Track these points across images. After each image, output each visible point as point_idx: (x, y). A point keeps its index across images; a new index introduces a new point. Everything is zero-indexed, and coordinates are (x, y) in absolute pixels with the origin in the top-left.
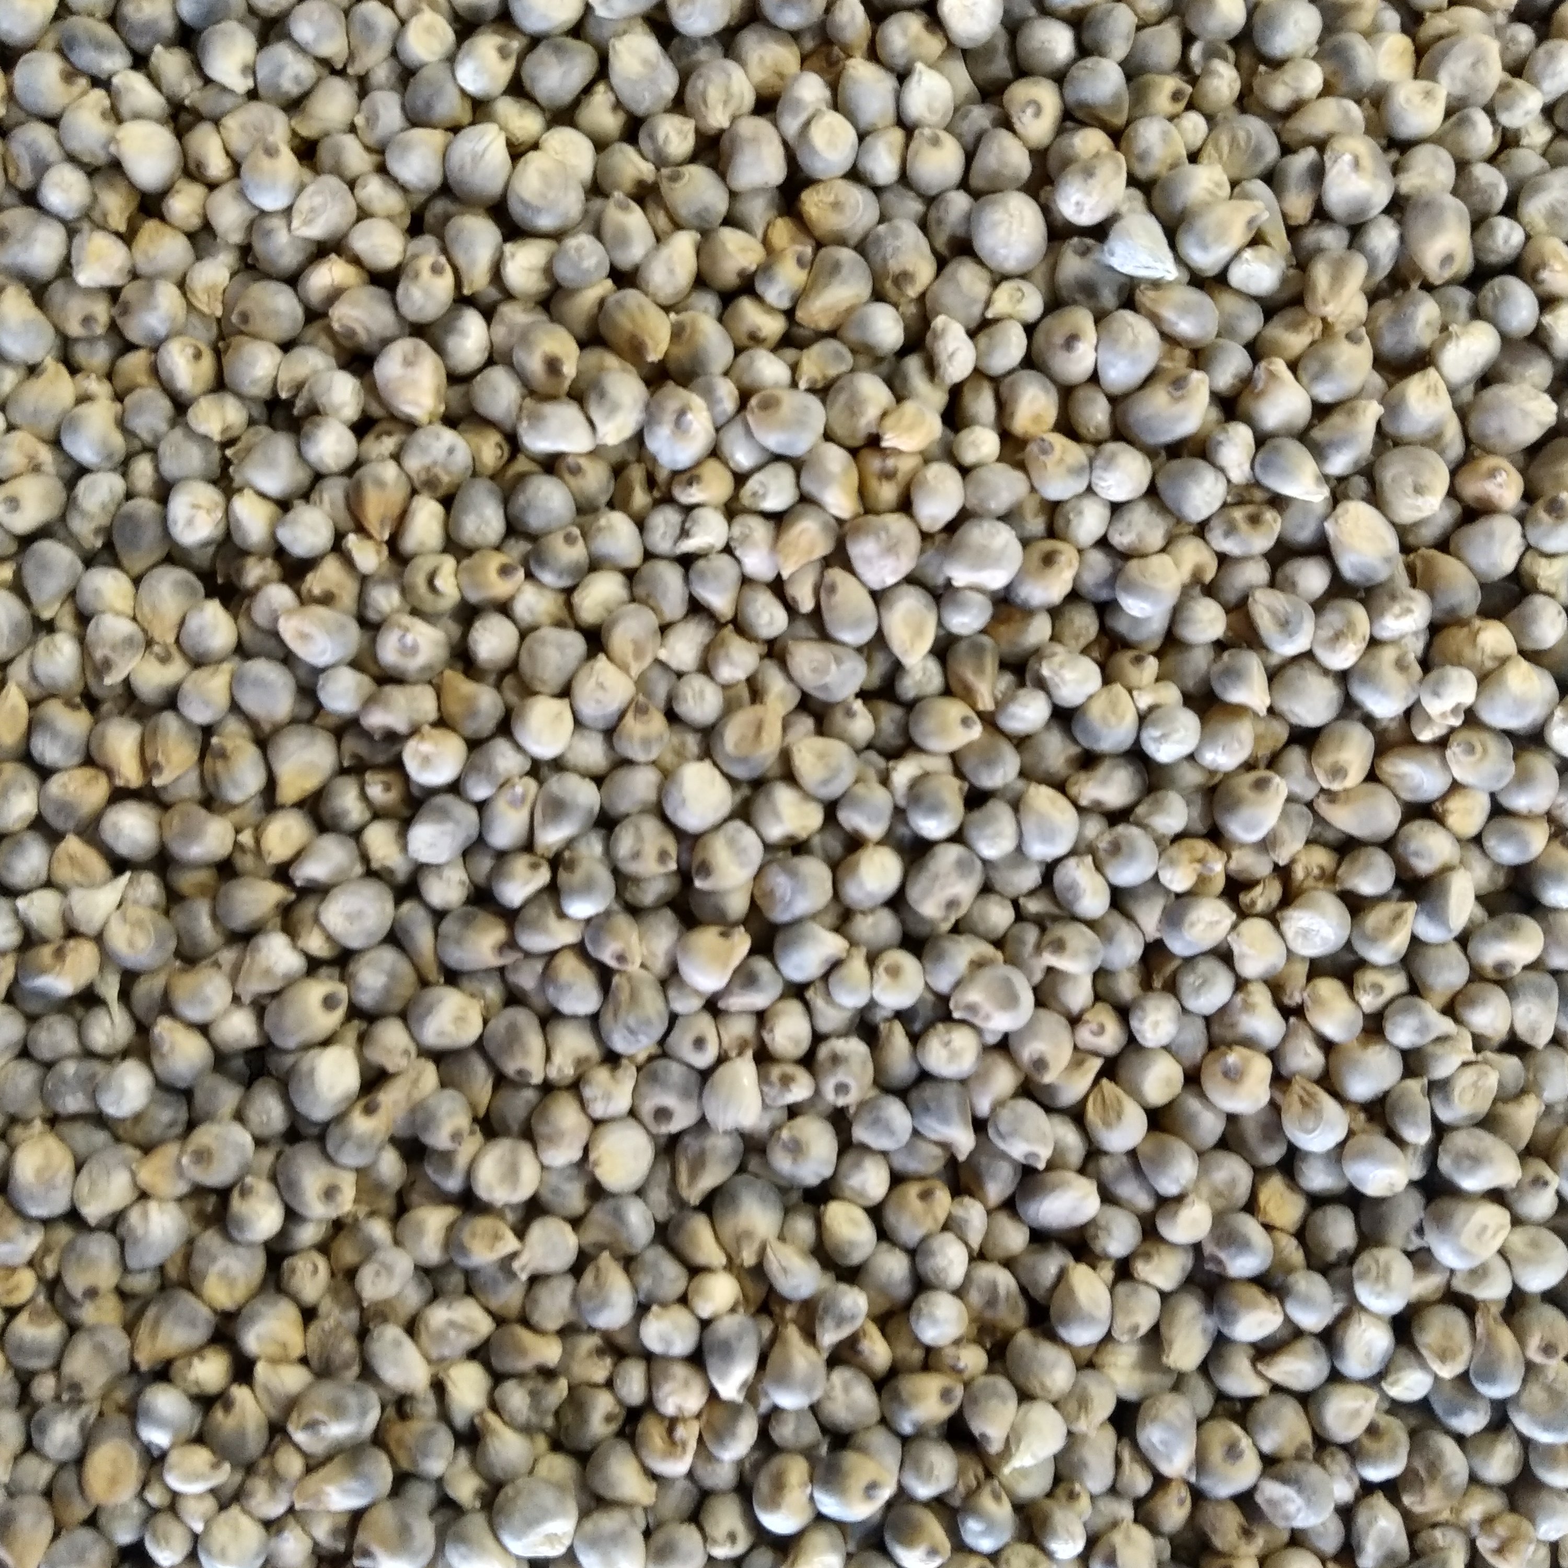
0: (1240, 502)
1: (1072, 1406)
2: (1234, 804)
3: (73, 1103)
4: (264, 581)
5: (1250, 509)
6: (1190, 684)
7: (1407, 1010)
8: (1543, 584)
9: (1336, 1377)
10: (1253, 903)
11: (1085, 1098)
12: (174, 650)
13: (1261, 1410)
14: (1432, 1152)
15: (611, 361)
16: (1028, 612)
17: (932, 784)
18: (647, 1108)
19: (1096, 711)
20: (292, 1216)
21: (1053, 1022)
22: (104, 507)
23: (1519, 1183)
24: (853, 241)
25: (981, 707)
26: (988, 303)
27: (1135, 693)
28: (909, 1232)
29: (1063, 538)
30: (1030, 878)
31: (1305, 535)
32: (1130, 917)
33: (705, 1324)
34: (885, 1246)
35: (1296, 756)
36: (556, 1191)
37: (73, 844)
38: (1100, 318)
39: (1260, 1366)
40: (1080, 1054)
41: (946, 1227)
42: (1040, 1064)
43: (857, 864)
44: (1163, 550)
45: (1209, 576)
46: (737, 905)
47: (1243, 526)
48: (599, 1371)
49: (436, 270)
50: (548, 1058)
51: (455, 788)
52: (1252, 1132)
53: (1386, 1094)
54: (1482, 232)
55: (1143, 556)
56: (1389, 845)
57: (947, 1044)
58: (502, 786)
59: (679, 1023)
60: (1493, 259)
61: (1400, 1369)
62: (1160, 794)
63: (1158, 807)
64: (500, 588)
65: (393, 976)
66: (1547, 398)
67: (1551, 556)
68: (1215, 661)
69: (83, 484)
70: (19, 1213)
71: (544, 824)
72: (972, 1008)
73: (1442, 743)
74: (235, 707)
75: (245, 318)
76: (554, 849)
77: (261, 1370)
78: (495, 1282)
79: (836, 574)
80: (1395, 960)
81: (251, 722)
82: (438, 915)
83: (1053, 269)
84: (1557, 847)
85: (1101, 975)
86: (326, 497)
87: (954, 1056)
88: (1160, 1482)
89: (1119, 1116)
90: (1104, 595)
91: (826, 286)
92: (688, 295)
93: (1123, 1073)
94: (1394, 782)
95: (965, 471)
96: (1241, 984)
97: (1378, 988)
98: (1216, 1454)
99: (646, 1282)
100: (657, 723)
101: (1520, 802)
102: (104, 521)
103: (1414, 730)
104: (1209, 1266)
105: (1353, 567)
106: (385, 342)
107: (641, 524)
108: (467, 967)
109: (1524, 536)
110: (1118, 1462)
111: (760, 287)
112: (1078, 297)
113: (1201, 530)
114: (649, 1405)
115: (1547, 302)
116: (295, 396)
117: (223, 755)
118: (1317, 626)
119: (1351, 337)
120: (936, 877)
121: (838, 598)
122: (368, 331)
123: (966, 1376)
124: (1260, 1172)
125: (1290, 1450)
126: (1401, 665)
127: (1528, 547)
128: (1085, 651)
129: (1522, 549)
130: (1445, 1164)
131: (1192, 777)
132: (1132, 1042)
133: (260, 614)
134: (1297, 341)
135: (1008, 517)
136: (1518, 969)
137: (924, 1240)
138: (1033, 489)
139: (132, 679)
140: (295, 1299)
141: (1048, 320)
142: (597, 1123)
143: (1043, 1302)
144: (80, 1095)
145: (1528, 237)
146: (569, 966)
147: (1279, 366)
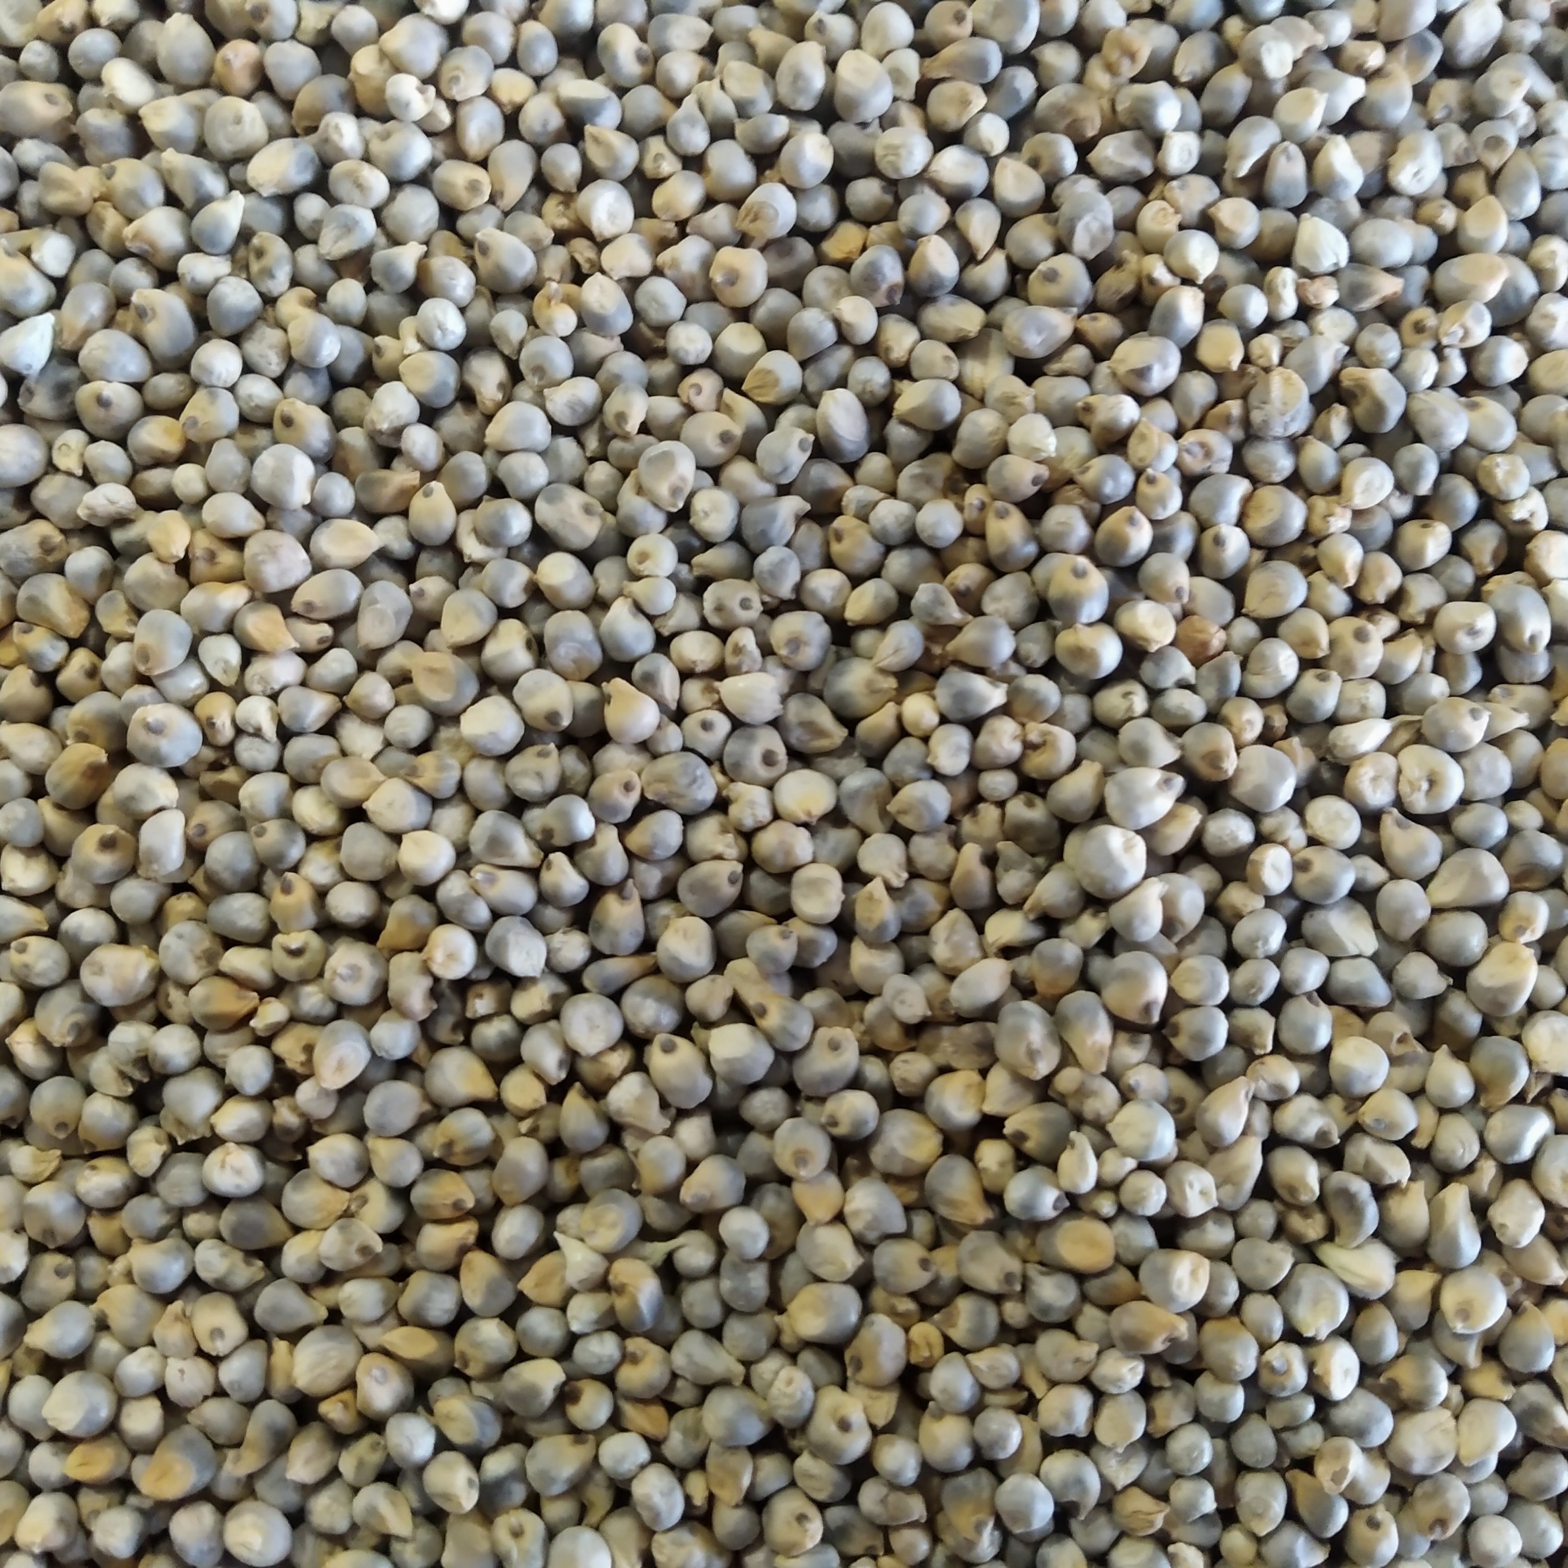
0: (247, 267)
1: (1011, 410)
2: (501, 273)
3: (758, 1281)
4: (295, 1109)
5: (252, 258)
6: (400, 309)
7: (677, 136)
8: (322, 24)
9: (988, 193)
10: (589, 260)
11: (759, 404)
12: (356, 1193)
13: (1017, 256)
14: (795, 115)
15: (107, 799)
16: (337, 445)
17: (481, 526)
18: (765, 773)
19: (423, 386)
20: (856, 1083)
21: (691, 427)
22: (224, 1255)
23: (821, 43)
24: (13, 589)
25: (417, 482)
26: (70, 474)
27: (406, 352)
28: (869, 552)
29: (272, 411)
30: (567, 446)
31: (276, 214)
32: (600, 363)
33: (944, 720)
34: (883, 573)
35: (463, 224)
36: (834, 851)
37: (527, 1285)
38: (85, 379)
39: (980, 257)
40: (721, 406)
41: (865, 520)
42: (725, 438)
43: (550, 587)
44: (285, 330)
45: (310, 294)
46: (586, 692)
47: (265, 262)
48: (989, 812)
49: (23, 950)
50: (719, 857)
51: (479, 936)
52: (783, 266)
53: (747, 152)
54: (29, 74)
55: (288, 346)
56: (539, 150)
57: (706, 514)
58: (478, 894)
59: (689, 745)
60: (54, 67)
61: (979, 141)
62: (494, 334)
63: (504, 335)
64: (302, 894)
65: (646, 994)
66: (169, 21)
67: (300, 18)
68: (382, 290)
69: (204, 1274)
70: (855, 1332)
71: (513, 856)
72: (675, 491)
73: (453, 105)
74: (408, 1135)
75: (61, 1126)
76: (535, 849)
77: (991, 1108)
78: (914, 904)
79: (297, 603)
80: (634, 144)
81: (423, 1121)
82: (596, 955)
83: (45, 421)
84: (543, 14)
85: (652, 389)
86: (221, 1051)
87: (716, 508)
88: (1077, 337)
89: (769, 372)
90: (324, 379)
91: (47, 608)
92: (55, 732)
93: (736, 372)
94: (487, 146)
95: (211, 492)
96: (657, 271)
97: (658, 157)
98: (1053, 290)
99: (910, 771)
100: (426, 759)
101: (503, 42)
102: (238, 1256)
103: (442, 128)
104: (897, 299)
105: (299, 173)
106: (87, 998)
107: (252, 772)
108: (641, 929)
109: (284, 40)
110: (1063, 374)
111: (48, 667)
112: (68, 400)
113: (269, 301)
114: (1015, 767)
115: (92, 22)
116: (132, 1080)
117: (449, 1145)
118: (351, 203)
119: (109, 175)
120: (563, 521)
121: (316, 600)
122: (74, 1012)
123: (987, 500)
124: (821, 260)
125: (1049, 230)
126: (385, 137)
127: (293, 37)
128: (371, 397)
129: (295, 43)
130: (806, 103)
131: (480, 309)
132: (711, 363)
133: (324, 1109)
134: (111, 218)
135: (252, 457)
136: (645, 47)
137: (875, 537)
138: (230, 436)
139: (381, 1231)
140: (929, 1080)
141: (86, 425)
142: (777, 816)
143: (930, 438)
144: (751, 1275)
145: (39, 38)
146: (638, 838)
147: (129, 231)
